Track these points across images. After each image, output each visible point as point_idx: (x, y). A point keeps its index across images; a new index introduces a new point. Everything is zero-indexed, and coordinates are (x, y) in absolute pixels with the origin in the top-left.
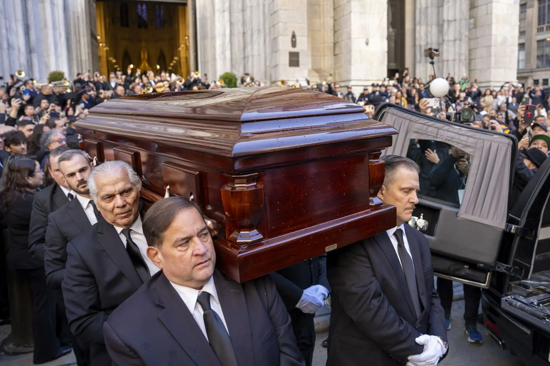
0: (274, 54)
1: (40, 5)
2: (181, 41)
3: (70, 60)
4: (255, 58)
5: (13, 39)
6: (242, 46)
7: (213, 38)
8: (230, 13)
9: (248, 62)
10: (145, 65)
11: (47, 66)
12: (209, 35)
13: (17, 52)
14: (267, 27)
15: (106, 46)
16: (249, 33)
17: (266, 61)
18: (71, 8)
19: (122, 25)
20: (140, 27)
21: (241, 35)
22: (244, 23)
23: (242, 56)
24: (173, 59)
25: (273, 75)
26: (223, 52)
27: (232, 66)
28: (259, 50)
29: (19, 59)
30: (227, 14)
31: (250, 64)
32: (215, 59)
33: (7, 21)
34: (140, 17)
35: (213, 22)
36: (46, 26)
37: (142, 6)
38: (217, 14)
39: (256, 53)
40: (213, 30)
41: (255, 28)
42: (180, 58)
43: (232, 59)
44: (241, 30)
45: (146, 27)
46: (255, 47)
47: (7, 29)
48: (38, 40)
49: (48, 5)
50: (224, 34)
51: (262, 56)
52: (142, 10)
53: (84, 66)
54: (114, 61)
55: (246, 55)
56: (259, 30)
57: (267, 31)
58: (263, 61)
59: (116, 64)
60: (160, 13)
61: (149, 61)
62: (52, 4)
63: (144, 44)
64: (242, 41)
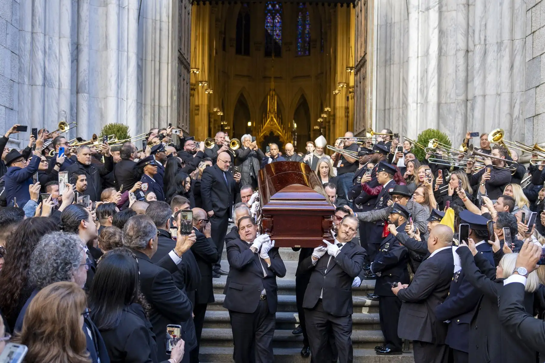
0: (533, 91)
1: (101, 10)
2: (339, 78)
3: (140, 104)
4: (490, 102)
5: (52, 69)
6: (462, 75)
7: (405, 62)
8: (440, 12)
9: (473, 109)
10: (272, 120)
11: (102, 116)
12: (396, 58)
13: (56, 91)
14: (518, 35)
15: (209, 87)
16: (478, 49)
17: (512, 107)
18: (150, 14)
19: (238, 52)
20: (268, 54)
21: (461, 54)
22: (468, 32)
23: (462, 97)
24: (322, 111)
25: (528, 136)
26: (423, 91)
27: (440, 116)
28: (498, 85)
29: (58, 104)
30: (434, 15)
31: (477, 113)
32: (405, 104)
33: (47, 37)
34: (268, 37)
35: (406, 31)
36: (106, 47)
37: (274, 18)
38: (414, 15)
39: (491, 90)
40: (404, 47)
41: (492, 40)
42: (334, 109)
43: (439, 104)
44: (462, 45)
45: (278, 54)
46: (491, 78)
47: (45, 52)
48: (92, 70)
49: (113, 9)
50: (427, 54)
51: (506, 97)
52: (274, 26)
53: (163, 117)
54: (220, 114)
55: (470, 97)
56: (500, 44)
57: (518, 44)
58: (505, 108)
59: (223, 118)
60: (304, 28)
61: (279, 114)
62: (120, 6)
63: (273, 85)
64: (462, 68)
